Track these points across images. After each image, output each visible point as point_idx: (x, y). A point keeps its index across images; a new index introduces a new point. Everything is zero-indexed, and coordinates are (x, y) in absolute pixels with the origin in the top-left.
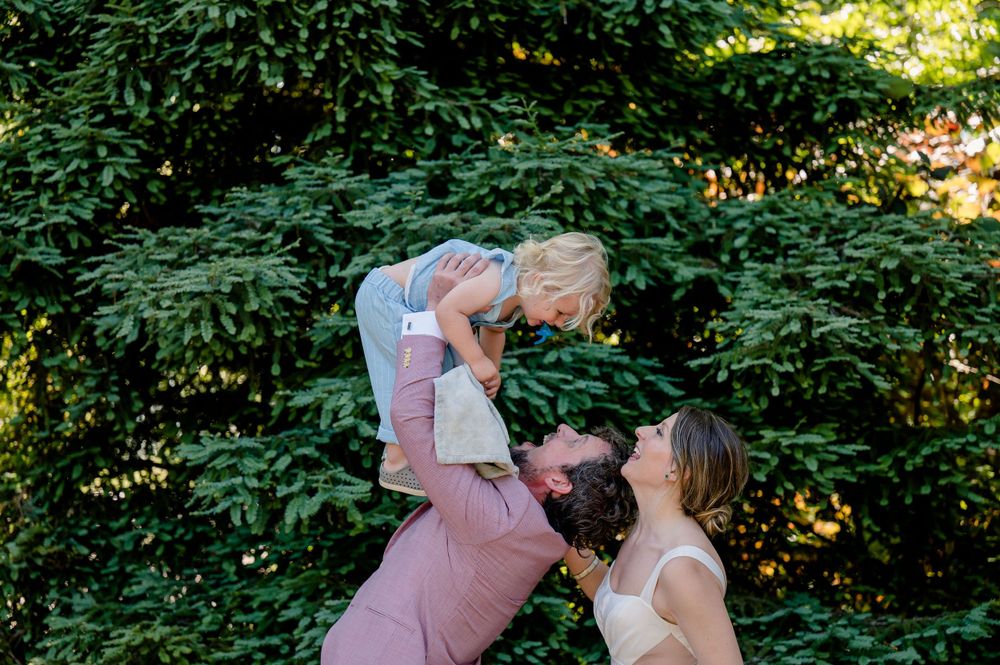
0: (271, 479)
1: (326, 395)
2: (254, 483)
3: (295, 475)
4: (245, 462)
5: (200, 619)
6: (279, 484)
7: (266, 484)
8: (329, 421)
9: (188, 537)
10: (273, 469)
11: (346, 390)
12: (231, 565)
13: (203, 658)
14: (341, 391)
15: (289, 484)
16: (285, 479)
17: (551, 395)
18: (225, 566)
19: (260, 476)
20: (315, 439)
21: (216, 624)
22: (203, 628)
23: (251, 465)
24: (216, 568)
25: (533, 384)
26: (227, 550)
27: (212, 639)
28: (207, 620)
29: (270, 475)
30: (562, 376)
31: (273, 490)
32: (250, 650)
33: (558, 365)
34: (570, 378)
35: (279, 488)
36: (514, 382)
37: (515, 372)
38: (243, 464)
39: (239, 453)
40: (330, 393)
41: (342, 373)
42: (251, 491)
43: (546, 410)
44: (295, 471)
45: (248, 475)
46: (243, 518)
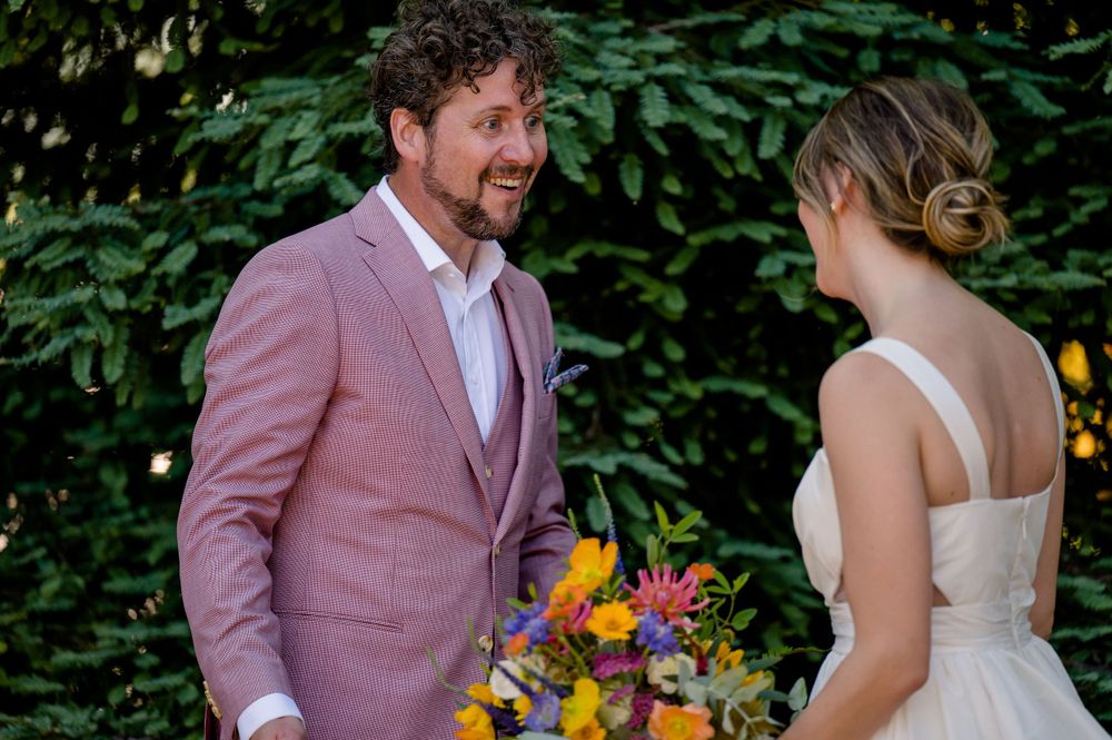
0: (156, 293)
1: (263, 119)
2: (117, 300)
3: (207, 284)
4: (102, 255)
5: (37, 584)
6: (170, 302)
7: (145, 301)
8: (272, 172)
9: (33, 412)
10: (157, 271)
11: (308, 108)
12: (117, 472)
13: (36, 665)
14: (299, 107)
15: (191, 301)
16: (183, 291)
17: (745, 116)
18: (107, 475)
19: (132, 285)
20: (255, 207)
21: (69, 596)
22: (42, 604)
23: (116, 262)
24: (87, 480)
25: (702, 95)
26: (112, 441)
27: (58, 627)
28: (51, 587)
29: (153, 285)
30: (774, 75)
31: (158, 314)
32: (130, 647)
33: (774, 51)
34: (792, 78)
35: (168, 310)
36: (658, 92)
37: (663, 69)
38: (97, 262)
39: (90, 237)
40: (277, 113)
41: (317, 66)
42: (114, 317)
43: (735, 147)
44: (207, 275)
45: (106, 283)
46: (97, 374)
